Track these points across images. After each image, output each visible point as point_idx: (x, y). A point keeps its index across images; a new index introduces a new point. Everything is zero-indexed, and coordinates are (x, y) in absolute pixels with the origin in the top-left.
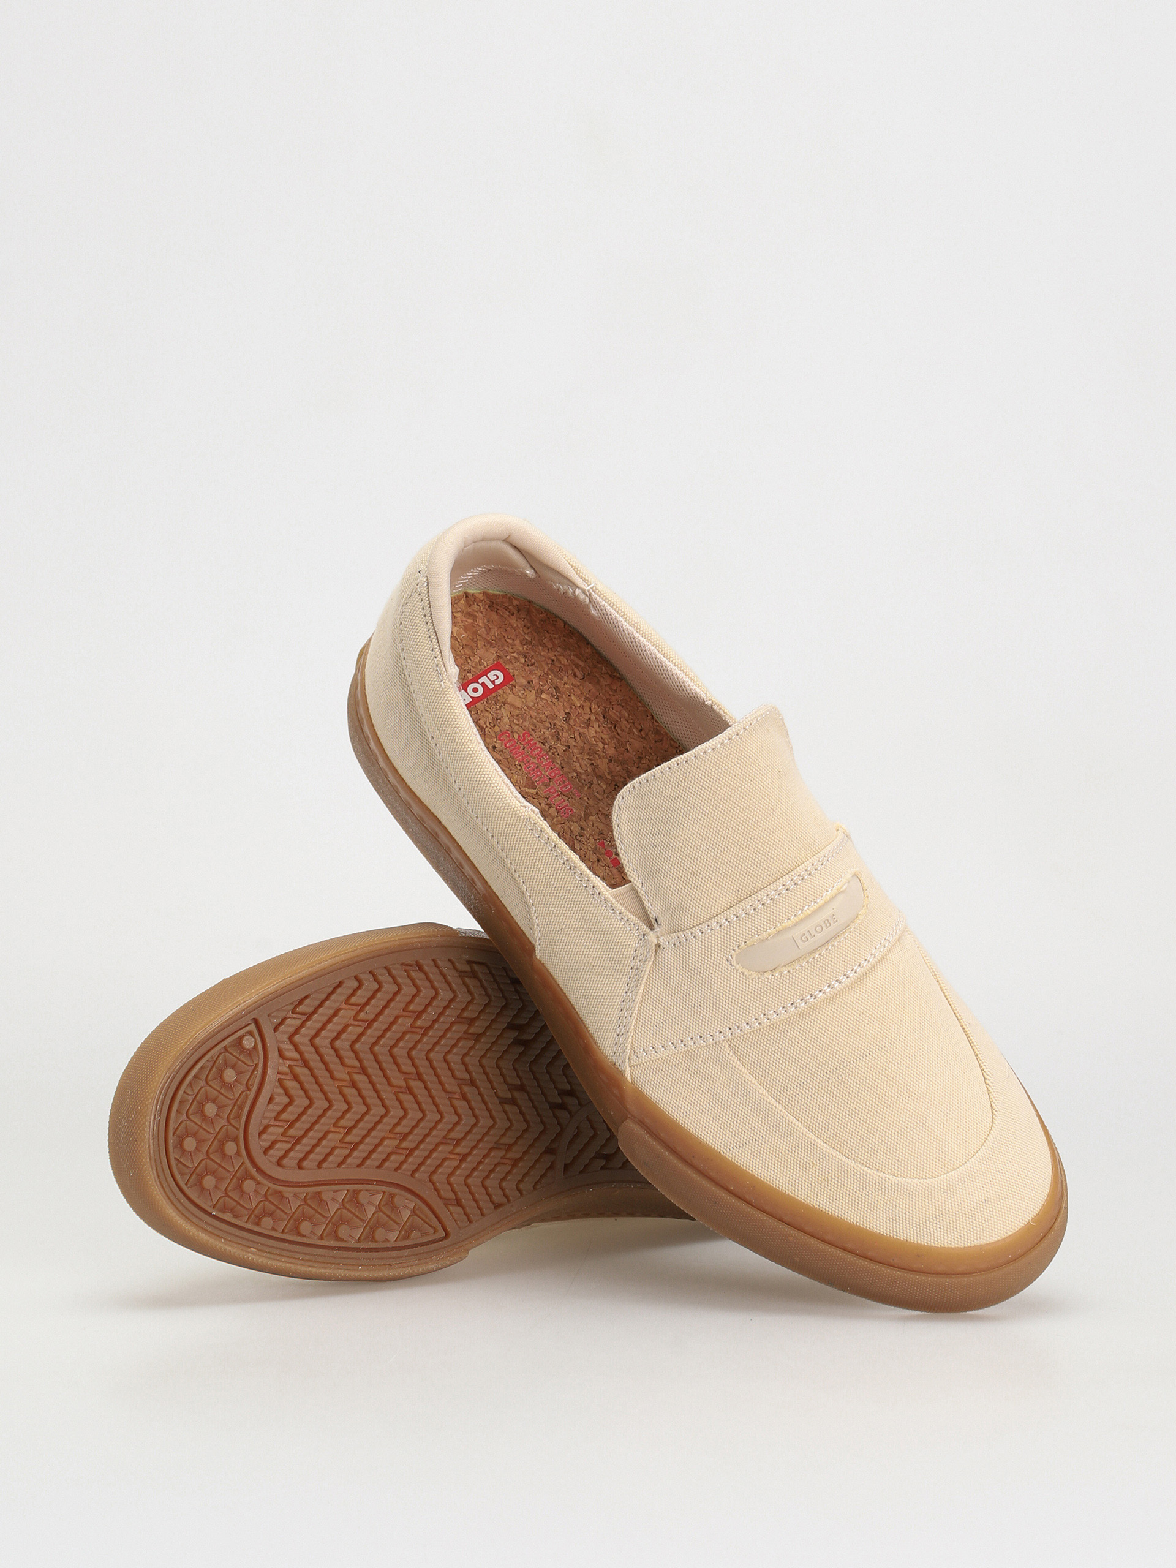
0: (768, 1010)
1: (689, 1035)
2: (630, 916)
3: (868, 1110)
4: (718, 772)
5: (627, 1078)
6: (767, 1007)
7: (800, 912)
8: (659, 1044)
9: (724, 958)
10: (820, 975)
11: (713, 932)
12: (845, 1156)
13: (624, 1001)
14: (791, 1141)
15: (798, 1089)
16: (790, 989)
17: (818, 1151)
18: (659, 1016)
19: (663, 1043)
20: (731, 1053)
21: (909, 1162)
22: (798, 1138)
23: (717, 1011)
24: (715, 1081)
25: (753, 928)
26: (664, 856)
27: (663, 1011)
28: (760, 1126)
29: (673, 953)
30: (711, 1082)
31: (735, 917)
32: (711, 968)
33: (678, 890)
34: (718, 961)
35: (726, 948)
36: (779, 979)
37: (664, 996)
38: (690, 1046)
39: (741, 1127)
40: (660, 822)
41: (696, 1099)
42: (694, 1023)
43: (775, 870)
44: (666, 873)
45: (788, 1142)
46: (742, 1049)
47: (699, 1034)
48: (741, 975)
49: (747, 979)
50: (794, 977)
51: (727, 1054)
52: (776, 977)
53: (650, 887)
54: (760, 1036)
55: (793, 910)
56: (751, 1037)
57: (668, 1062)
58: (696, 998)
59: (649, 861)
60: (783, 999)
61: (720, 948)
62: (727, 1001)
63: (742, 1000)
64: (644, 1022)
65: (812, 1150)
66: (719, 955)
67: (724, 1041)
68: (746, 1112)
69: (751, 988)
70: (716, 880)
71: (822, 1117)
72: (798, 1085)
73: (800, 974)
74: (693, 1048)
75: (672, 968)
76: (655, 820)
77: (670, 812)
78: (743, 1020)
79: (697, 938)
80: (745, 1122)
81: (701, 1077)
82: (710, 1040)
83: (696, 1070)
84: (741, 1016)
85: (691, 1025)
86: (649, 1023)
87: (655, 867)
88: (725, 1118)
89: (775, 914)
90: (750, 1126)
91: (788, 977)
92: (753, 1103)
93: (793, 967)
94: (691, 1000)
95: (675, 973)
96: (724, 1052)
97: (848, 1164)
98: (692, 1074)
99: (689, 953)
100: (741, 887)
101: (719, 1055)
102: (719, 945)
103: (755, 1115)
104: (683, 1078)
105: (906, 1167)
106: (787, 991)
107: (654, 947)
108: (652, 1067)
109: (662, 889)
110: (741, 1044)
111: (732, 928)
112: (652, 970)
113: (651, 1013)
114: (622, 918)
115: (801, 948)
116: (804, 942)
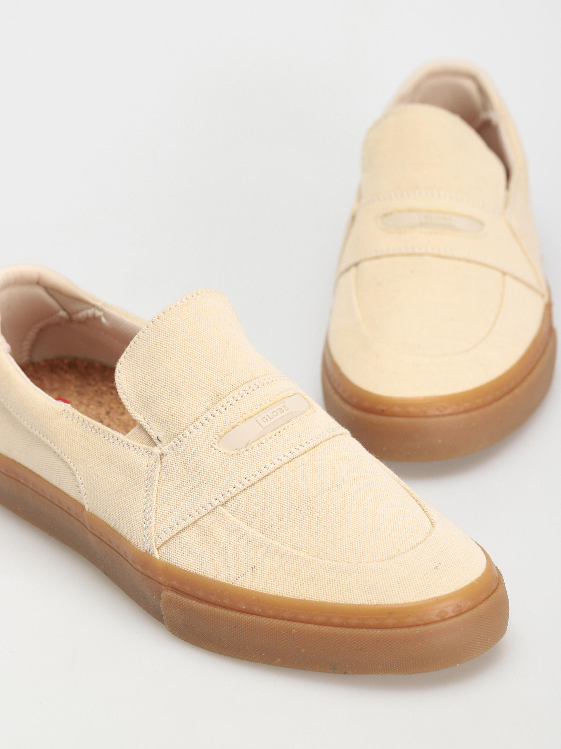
0: (248, 474)
1: (194, 509)
2: (140, 445)
4: (182, 320)
5: (156, 557)
6: (246, 473)
7: (259, 406)
8: (174, 523)
9: (209, 446)
10: (282, 446)
11: (198, 430)
13: (145, 504)
14: (281, 559)
15: (279, 523)
16: (261, 457)
17: (301, 560)
18: (171, 504)
19: (177, 521)
20: (227, 512)
21: (371, 552)
22: (285, 556)
23: (211, 486)
24: (218, 535)
25: (227, 421)
26: (154, 389)
27: (173, 500)
28: (256, 556)
29: (173, 455)
30: (216, 537)
31: (212, 416)
32: (201, 455)
33: (169, 409)
34: (205, 449)
35: (209, 439)
36: (252, 452)
37: (172, 488)
38: (196, 516)
39: (242, 561)
40: (148, 367)
41: (207, 553)
42: (196, 500)
43: (236, 381)
44: (158, 401)
45: (278, 561)
46: (234, 507)
47: (201, 506)
48: (224, 455)
49: (229, 457)
50: (263, 449)
51: (224, 514)
52: (249, 451)
53: (149, 417)
54: (245, 494)
55: (254, 405)
56: (239, 497)
57: (183, 534)
58: (195, 481)
59: (145, 398)
60: (257, 465)
61: (205, 440)
62: (217, 476)
63: (228, 472)
64: (161, 513)
65: (297, 561)
66: (205, 445)
67: (220, 505)
68: (244, 550)
69: (232, 462)
70: (194, 394)
71: (301, 537)
72: (279, 521)
73: (267, 446)
74: (198, 517)
75: (174, 466)
76: (144, 367)
77: (153, 356)
78: (231, 486)
79: (188, 437)
80: (244, 557)
81: (208, 537)
82: (210, 508)
83: (203, 533)
84: (229, 484)
85: (195, 502)
86: (165, 512)
87: (150, 400)
88: (230, 558)
89: (241, 409)
90: (249, 558)
91: (258, 449)
92: (249, 542)
93: (261, 442)
94: (191, 485)
95: (177, 469)
96: (222, 513)
97: (325, 563)
98: (201, 537)
99: (184, 450)
100: (213, 396)
101: (218, 516)
102: (204, 438)
103: (251, 550)
104: (195, 542)
105: (369, 556)
106: (259, 459)
107: (159, 456)
108: (172, 543)
109: (158, 413)
110: (232, 504)
111: (211, 424)
112: (161, 474)
113: (165, 505)
114: (135, 449)
115: (264, 426)
116: (265, 422)
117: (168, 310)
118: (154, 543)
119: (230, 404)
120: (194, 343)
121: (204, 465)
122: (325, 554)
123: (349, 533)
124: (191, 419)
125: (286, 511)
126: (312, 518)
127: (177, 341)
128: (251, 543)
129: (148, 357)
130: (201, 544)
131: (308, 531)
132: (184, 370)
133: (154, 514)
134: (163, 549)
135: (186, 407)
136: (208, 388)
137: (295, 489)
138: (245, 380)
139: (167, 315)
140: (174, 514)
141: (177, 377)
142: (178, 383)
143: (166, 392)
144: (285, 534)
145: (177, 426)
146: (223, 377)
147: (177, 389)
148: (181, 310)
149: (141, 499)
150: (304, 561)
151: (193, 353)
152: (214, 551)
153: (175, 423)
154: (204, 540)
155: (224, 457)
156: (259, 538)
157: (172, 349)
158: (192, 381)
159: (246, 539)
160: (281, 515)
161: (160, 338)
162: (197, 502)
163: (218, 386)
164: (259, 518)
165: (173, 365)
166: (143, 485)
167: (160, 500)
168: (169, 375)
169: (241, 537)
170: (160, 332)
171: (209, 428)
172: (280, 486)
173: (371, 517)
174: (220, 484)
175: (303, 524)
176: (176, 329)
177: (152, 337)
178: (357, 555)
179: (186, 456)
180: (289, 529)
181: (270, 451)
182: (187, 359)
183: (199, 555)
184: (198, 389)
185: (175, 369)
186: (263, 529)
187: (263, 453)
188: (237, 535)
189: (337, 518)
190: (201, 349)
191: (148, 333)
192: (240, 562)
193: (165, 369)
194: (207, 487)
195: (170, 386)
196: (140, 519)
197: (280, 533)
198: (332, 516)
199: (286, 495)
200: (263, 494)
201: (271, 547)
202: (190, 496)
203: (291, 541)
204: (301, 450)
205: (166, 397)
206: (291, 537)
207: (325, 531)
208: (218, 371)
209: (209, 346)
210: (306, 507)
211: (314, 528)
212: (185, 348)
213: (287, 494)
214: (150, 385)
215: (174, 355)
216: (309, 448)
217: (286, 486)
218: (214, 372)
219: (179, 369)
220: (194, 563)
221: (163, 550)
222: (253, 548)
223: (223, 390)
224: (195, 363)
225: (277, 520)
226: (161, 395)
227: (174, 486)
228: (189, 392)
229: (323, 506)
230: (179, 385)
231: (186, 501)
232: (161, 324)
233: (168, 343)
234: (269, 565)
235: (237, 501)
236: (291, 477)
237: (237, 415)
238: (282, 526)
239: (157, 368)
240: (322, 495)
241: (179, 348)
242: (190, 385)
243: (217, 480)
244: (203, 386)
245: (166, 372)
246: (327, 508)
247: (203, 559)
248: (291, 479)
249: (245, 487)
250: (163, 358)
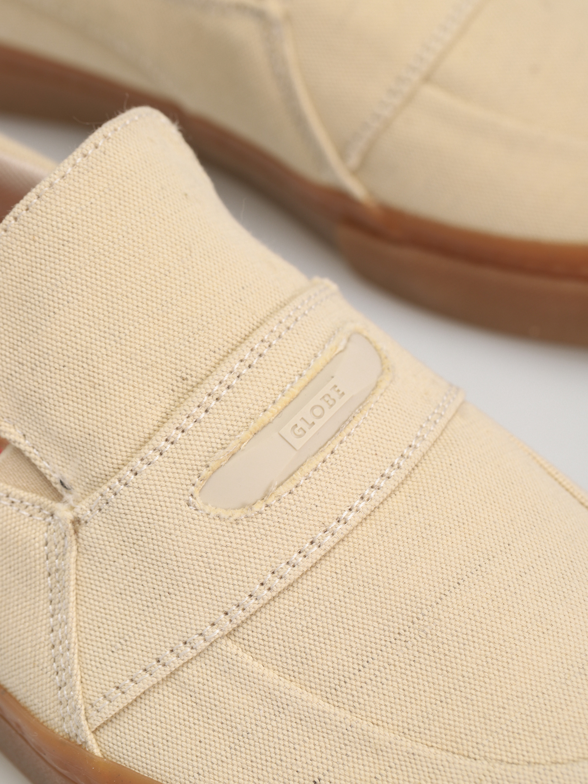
0: (276, 563)
1: (166, 647)
2: (22, 494)
3: (484, 672)
4: (82, 210)
5: (93, 754)
6: (273, 559)
7: (280, 396)
8: (125, 678)
9: (182, 502)
10: (343, 484)
11: (152, 467)
12: (468, 757)
13: (52, 631)
14: (376, 761)
15: (362, 673)
16: (301, 520)
17: (424, 763)
18: (112, 633)
19: (130, 674)
20: (240, 653)
21: (575, 734)
22: (385, 754)
23: (198, 593)
24: (227, 706)
25: (213, 440)
26: (39, 374)
27: (115, 624)
28: (319, 753)
29: (101, 523)
30: (223, 710)
31: (179, 432)
32: (167, 525)
33: (79, 420)
34: (174, 510)
35: (179, 486)
36: (278, 509)
37: (110, 598)
38: (172, 664)
39: (289, 766)
40: (18, 322)
41: (207, 746)
42: (168, 625)
43: (220, 341)
44: (51, 401)
45: (372, 765)
46: (255, 640)
47: (181, 638)
48: (218, 521)
49: (229, 524)
50: (301, 499)
51: (234, 657)
52: (273, 508)
53: (36, 434)
54: (277, 609)
55: (268, 395)
56: (263, 615)
57: (147, 702)
58: (160, 583)
59: (20, 393)
60: (295, 539)
61: (170, 489)
62: (208, 570)
63: (232, 560)
64: (91, 652)
65: (414, 766)
66: (172, 500)
67: (222, 637)
68: (291, 739)
69: (238, 536)
70: (131, 382)
71: (414, 706)
72: (361, 668)
73: (310, 491)
74: (177, 666)
75: (108, 548)
76: (9, 323)
77: (28, 299)
78: (242, 594)
79: (130, 484)
80: (293, 756)
81: (204, 708)
82: (201, 644)
83: (193, 699)
84: (237, 587)
85: (165, 629)
86: (100, 650)
87: (33, 398)
88: (261, 759)
89: (241, 409)
90: (303, 759)
91: (292, 501)
92: (298, 721)
93: (295, 483)
94: (152, 590)
95: (115, 554)
96: (229, 654)
97: (477, 768)
98: (190, 708)
99: (126, 514)
100: (175, 383)
101: (221, 662)
102: (168, 484)
103: (306, 739)
104: (177, 720)
105: (573, 744)
106: (297, 524)
107: (70, 525)
108: (126, 720)
109: (55, 428)
110: (250, 632)
111: (179, 451)
112: (79, 563)
113: (98, 634)
114: (13, 502)
115: (298, 448)
116: (300, 436)
117: (47, 189)
118: (84, 722)
119: (215, 397)
120: (117, 263)
121: (176, 548)
122: (475, 744)
123: (519, 689)
124: (132, 442)
125: (373, 645)
126: (432, 658)
127: (77, 263)
128: (303, 722)
129: (16, 299)
130: (192, 725)
131: (427, 689)
132: (102, 328)
133: (76, 656)
134: (106, 732)
135: (119, 415)
136: (162, 364)
137: (387, 591)
138: (239, 334)
139: (46, 202)
140: (121, 657)
141: (89, 345)
142: (92, 360)
143: (67, 380)
144: (377, 700)
145: (104, 458)
146: (191, 334)
147: (91, 373)
148: (77, 184)
149: (40, 618)
150: (430, 765)
151: (116, 287)
152: (222, 741)
153: (98, 451)
154: (196, 716)
155: (218, 527)
156: (321, 713)
157: (69, 282)
158: (123, 352)
159: (292, 714)
160: (362, 655)
161: (38, 255)
162: (170, 630)
163: (183, 358)
164: (315, 664)
165: (76, 318)
166: (42, 586)
167: (84, 622)
168: (69, 343)
169: (281, 710)
170: (35, 241)
171: (177, 460)
172: (351, 585)
173: (561, 640)
174: (217, 588)
175: (414, 674)
176: (70, 234)
177: (19, 254)
178: (545, 742)
179: (131, 526)
180: (385, 686)
181: (317, 503)
182: (105, 302)
183: (189, 750)
184: (140, 369)
185: (82, 326)
186: (328, 689)
187: (304, 510)
188: (271, 706)
189: (488, 654)
190: (132, 274)
191: (9, 245)
192: (285, 769)
193: (58, 328)
194: (188, 595)
195: (76, 367)
196: (45, 665)
197: (366, 697)
198: (477, 650)
199: (368, 606)
200: (317, 606)
201: (350, 733)
202: (152, 615)
203: (394, 716)
204: (385, 490)
205: (69, 392)
206: (393, 705)
207: (466, 688)
208: (178, 321)
209: (149, 263)
210: (416, 631)
211: (441, 682)
212: (98, 277)
213: (371, 605)
214: (29, 364)
215: (74, 295)
216: (400, 481)
217: (366, 584)
218: (170, 326)
219: (91, 327)
220: (180, 769)
221: (107, 734)
222: (311, 735)
223: (196, 366)
224: (125, 310)
225: (356, 666)
226: (58, 388)
227: (114, 593)
228: (121, 378)
229: (453, 627)
230: (95, 364)
231: (145, 628)
232: (35, 222)
233: (57, 267)
234: (352, 774)
235: (259, 625)
236: (373, 560)
237: (234, 423)
238: (368, 681)
239: (39, 325)
240: (449, 598)
241: (83, 276)
242: (119, 362)
243: (210, 581)
244: (149, 361)
245: (63, 335)
246: (464, 631)
247: (199, 759)
248: (374, 566)
249: (274, 594)
250: (51, 303)
